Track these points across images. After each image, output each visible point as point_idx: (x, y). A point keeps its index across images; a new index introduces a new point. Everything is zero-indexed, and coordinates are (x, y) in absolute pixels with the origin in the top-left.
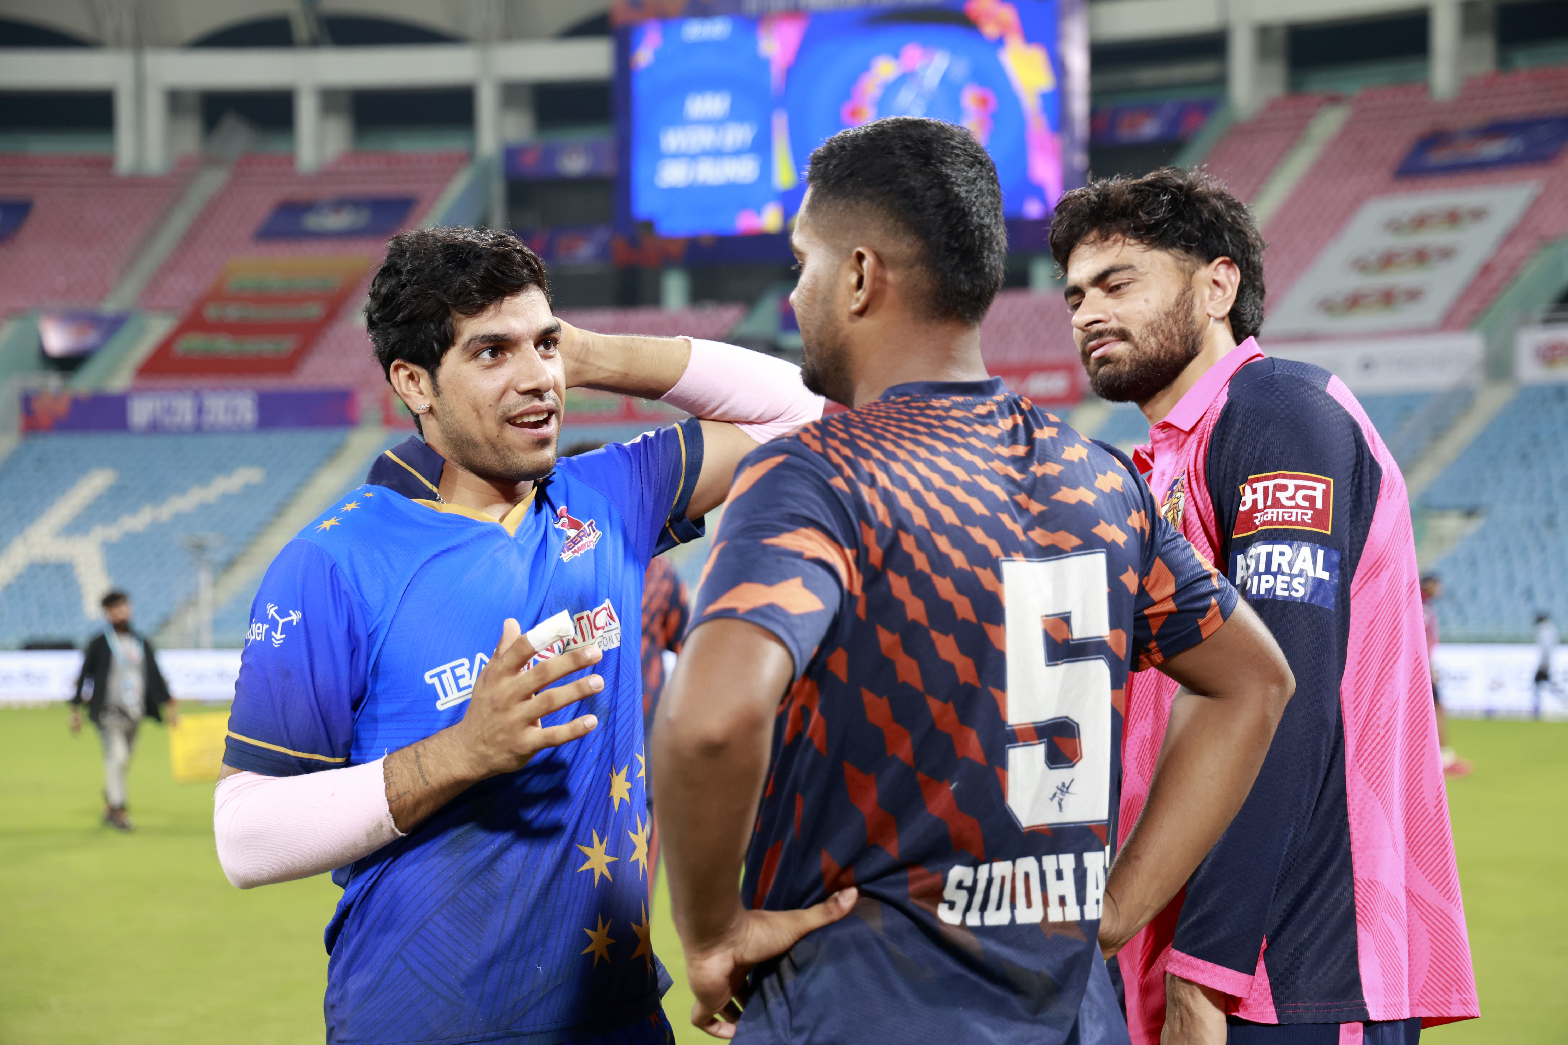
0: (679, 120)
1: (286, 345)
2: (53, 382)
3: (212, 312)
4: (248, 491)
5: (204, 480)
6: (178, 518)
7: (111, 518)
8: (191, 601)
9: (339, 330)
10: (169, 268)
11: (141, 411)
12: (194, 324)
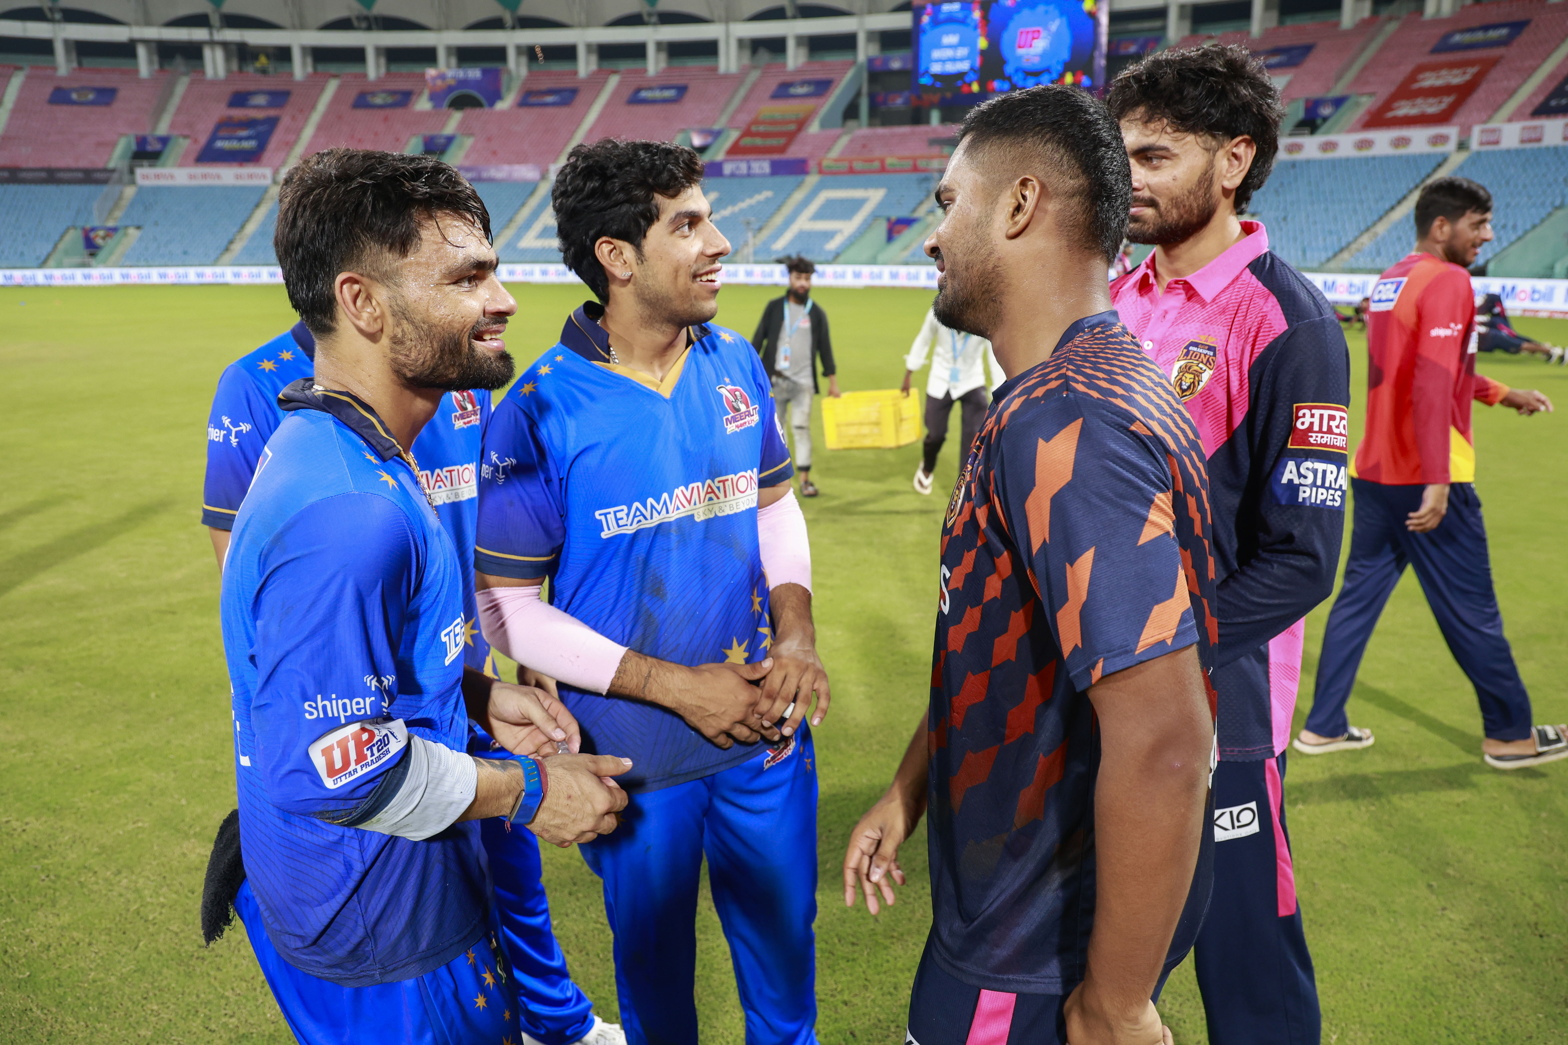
0: (939, 46)
1: (782, 141)
3: (754, 129)
4: (767, 200)
5: (751, 196)
6: (742, 211)
8: (746, 244)
9: (802, 135)
10: (738, 111)
11: (728, 168)
12: (747, 133)
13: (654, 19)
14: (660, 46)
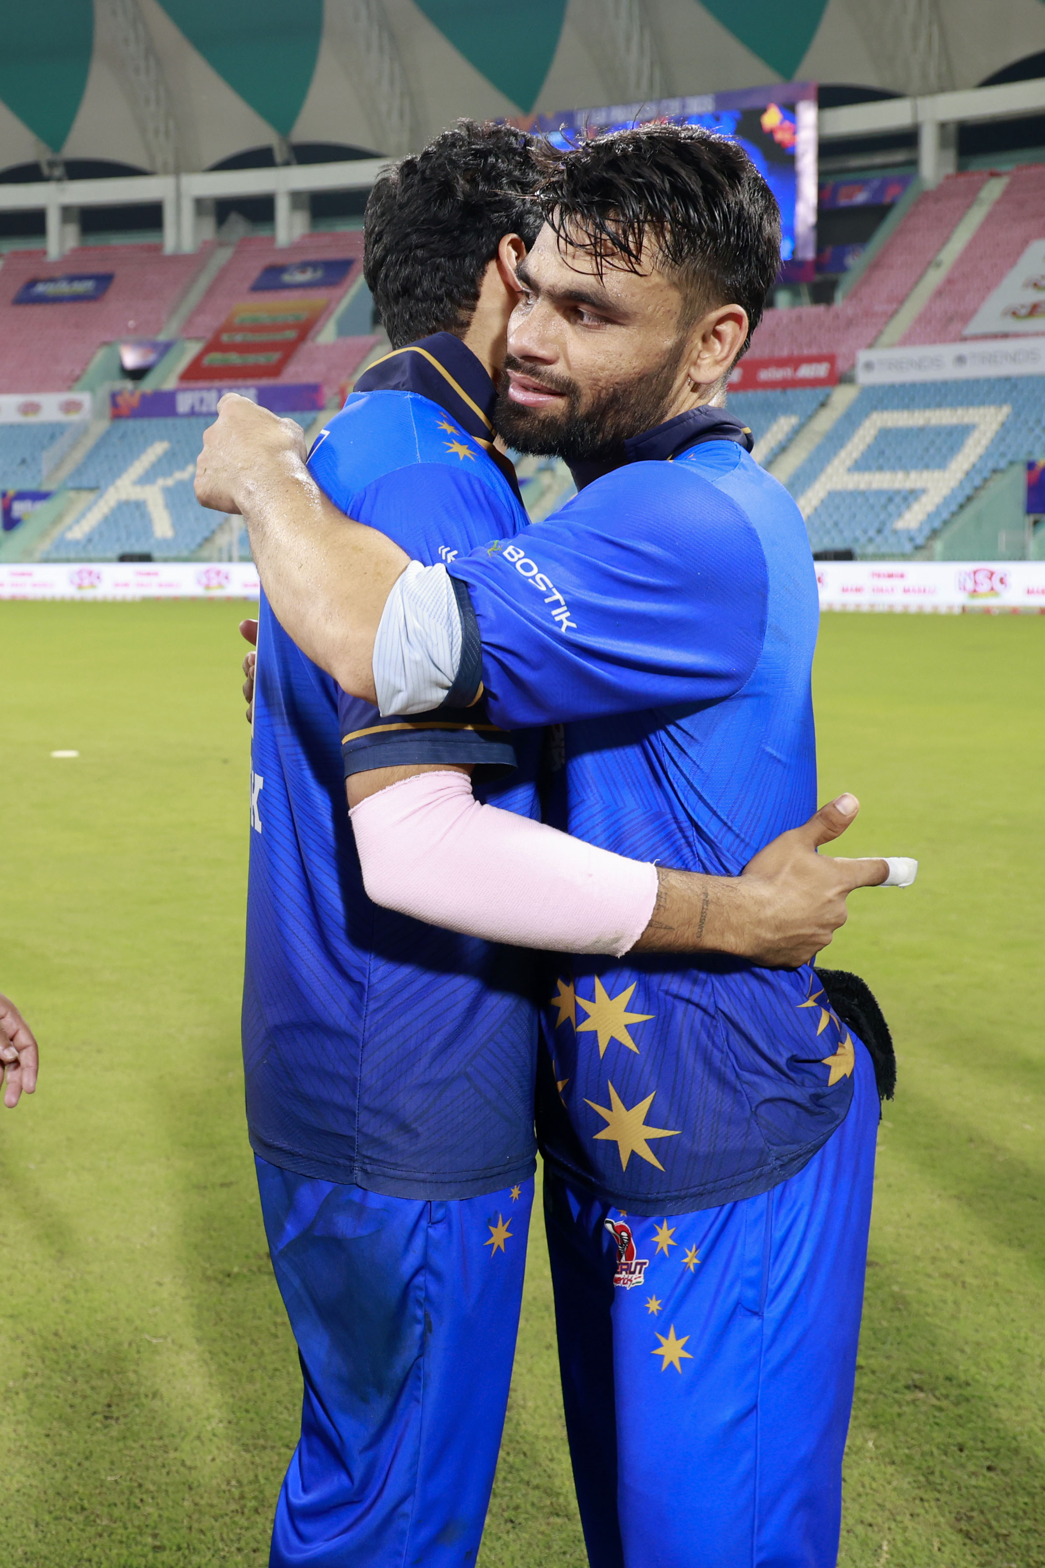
1: (274, 357)
2: (129, 385)
3: (225, 338)
7: (168, 473)
9: (308, 346)
10: (199, 310)
11: (184, 402)
12: (214, 346)
13: (58, 172)
14: (67, 212)
